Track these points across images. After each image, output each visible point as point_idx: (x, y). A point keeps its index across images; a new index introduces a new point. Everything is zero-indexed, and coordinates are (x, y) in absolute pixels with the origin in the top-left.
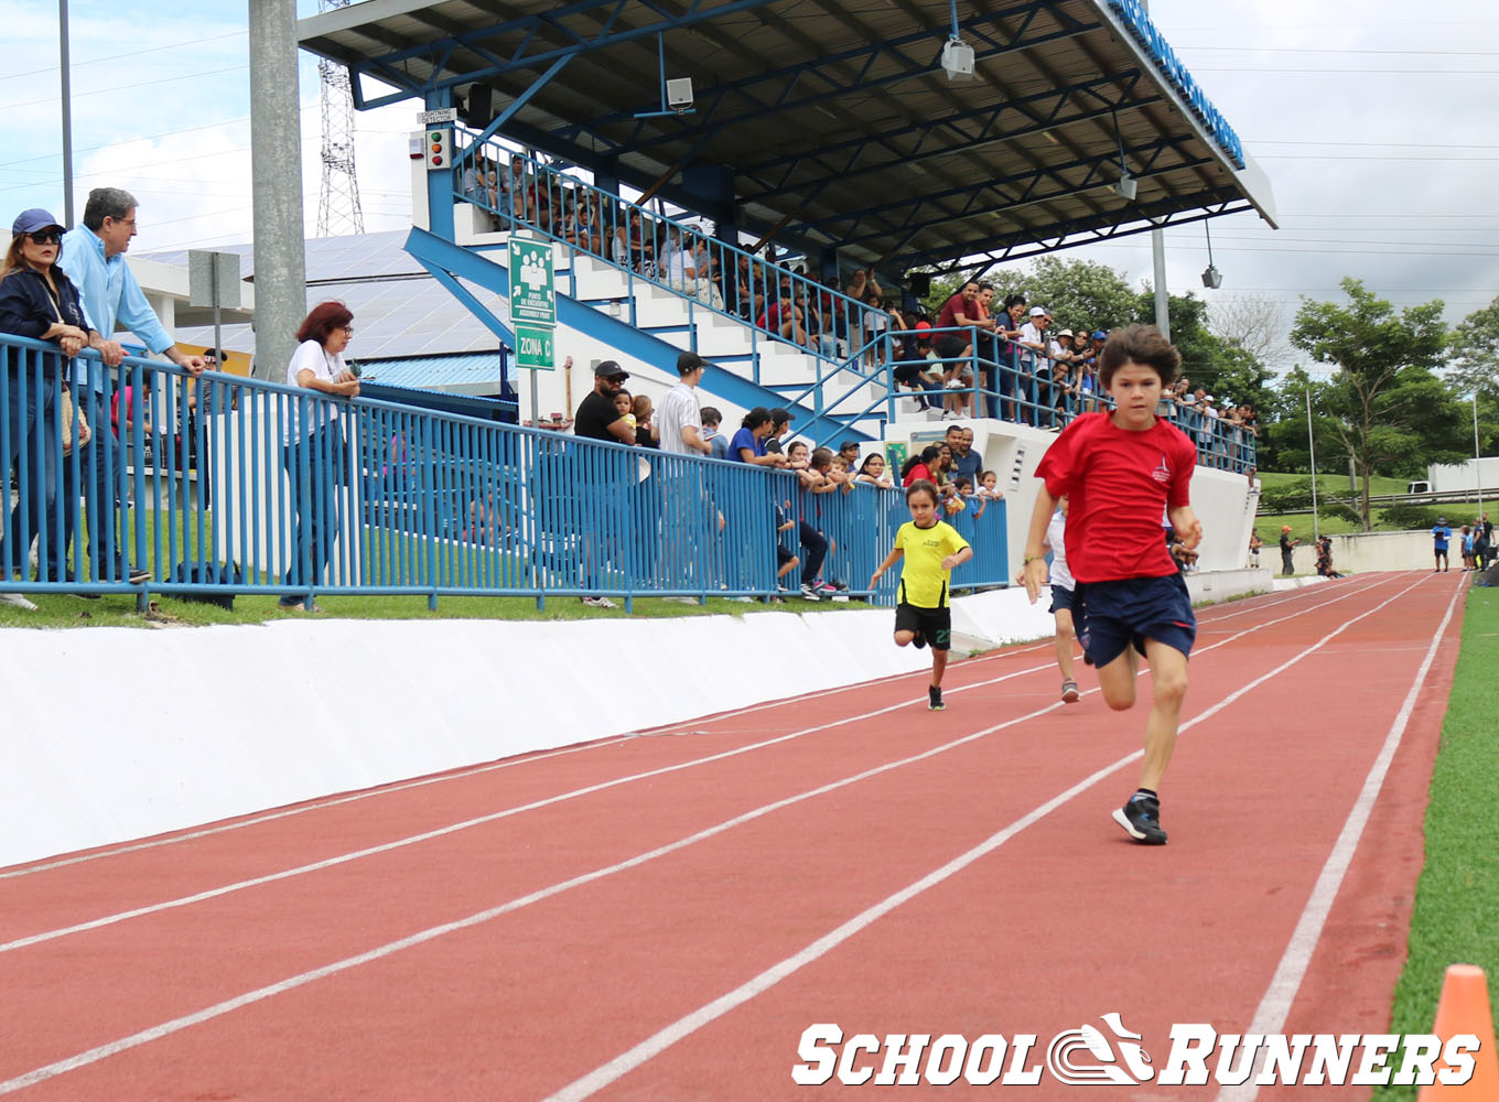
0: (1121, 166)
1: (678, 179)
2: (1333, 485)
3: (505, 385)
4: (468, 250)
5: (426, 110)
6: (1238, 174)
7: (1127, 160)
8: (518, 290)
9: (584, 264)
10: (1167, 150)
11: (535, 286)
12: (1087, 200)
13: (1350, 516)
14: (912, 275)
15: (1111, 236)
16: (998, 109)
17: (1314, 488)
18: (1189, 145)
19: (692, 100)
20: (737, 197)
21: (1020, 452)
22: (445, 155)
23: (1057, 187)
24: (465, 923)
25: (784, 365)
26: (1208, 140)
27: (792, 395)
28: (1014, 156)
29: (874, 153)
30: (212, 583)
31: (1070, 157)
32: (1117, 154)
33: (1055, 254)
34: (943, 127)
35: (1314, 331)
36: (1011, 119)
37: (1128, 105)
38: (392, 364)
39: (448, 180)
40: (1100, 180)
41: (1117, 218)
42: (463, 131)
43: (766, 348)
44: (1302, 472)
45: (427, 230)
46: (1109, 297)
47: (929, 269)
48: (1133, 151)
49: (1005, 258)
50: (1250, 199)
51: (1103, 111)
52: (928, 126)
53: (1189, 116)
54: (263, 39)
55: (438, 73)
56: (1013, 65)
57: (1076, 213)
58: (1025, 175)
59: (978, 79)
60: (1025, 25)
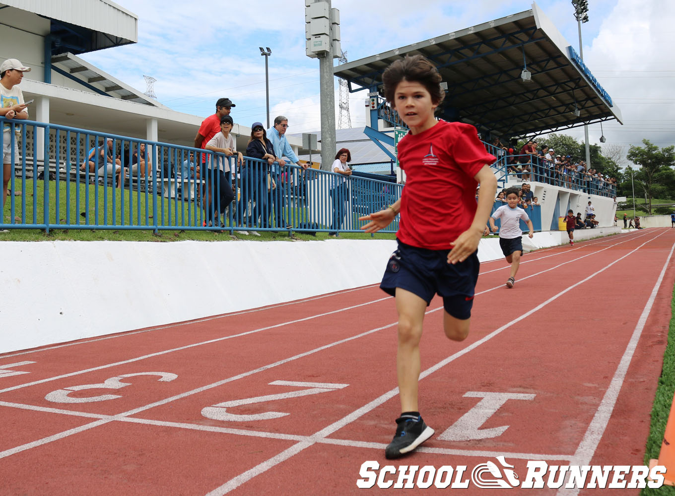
0: (575, 106)
1: (443, 112)
2: (639, 201)
3: (392, 171)
4: (382, 133)
5: (370, 92)
6: (611, 108)
7: (577, 104)
10: (589, 102)
12: (565, 116)
13: (645, 211)
14: (512, 139)
15: (572, 127)
16: (538, 90)
17: (634, 202)
18: (596, 100)
19: (447, 89)
20: (460, 117)
21: (545, 192)
22: (375, 105)
23: (556, 113)
24: (384, 328)
26: (601, 98)
28: (543, 104)
29: (501, 103)
30: (310, 228)
31: (559, 104)
32: (574, 103)
33: (555, 133)
34: (522, 96)
35: (634, 155)
36: (542, 93)
37: (577, 89)
38: (360, 166)
39: (376, 113)
40: (569, 111)
41: (574, 122)
42: (381, 98)
44: (630, 198)
45: (370, 126)
46: (572, 145)
47: (517, 137)
48: (579, 102)
49: (540, 134)
50: (614, 116)
51: (570, 90)
52: (517, 95)
53: (596, 91)
54: (324, 73)
55: (373, 81)
56: (542, 77)
57: (561, 120)
58: (546, 109)
59: (532, 81)
60: (546, 65)
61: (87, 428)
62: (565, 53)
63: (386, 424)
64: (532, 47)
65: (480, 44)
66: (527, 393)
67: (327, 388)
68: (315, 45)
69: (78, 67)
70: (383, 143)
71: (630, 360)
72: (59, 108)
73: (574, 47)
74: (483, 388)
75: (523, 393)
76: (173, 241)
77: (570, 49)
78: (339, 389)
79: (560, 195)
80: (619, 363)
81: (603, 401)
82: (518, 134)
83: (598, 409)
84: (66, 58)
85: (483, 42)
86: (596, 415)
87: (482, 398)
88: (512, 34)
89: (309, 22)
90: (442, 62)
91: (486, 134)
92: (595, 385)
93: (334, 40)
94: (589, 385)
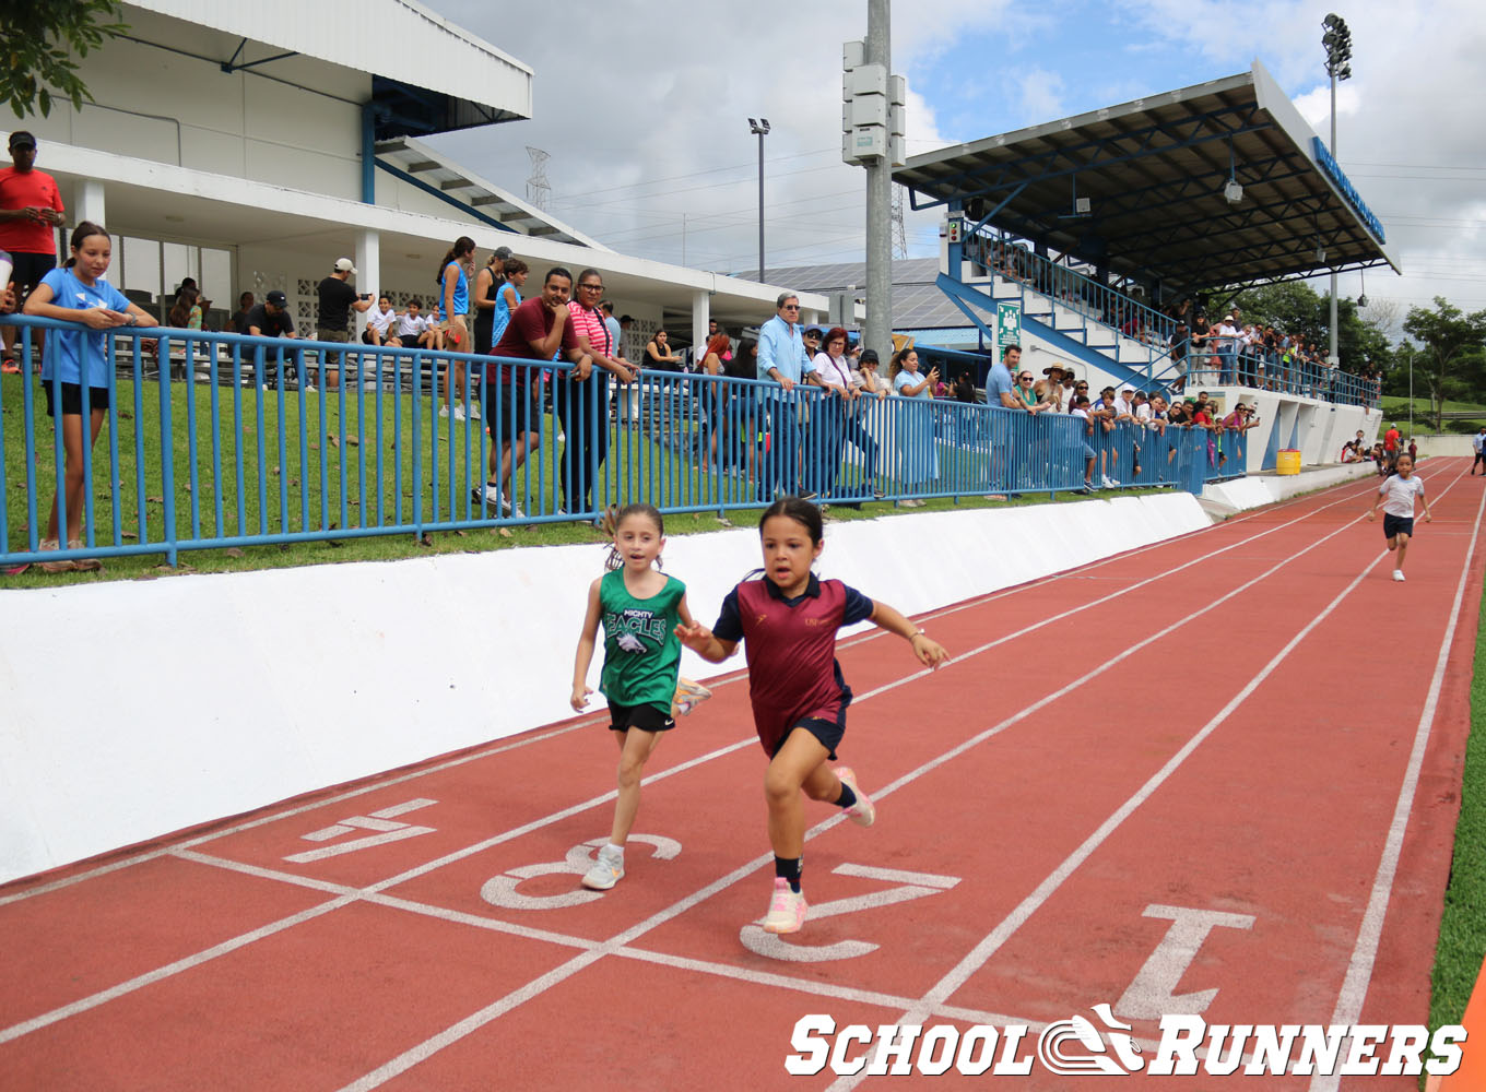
0: (1317, 241)
1: (1078, 245)
2: (1421, 405)
3: (981, 345)
4: (969, 286)
5: (950, 210)
6: (1382, 247)
7: (1320, 237)
8: (1002, 330)
9: (1029, 295)
10: (1343, 233)
11: (1010, 328)
12: (1298, 258)
13: (1430, 425)
14: (1200, 293)
15: (1309, 276)
16: (1252, 210)
17: (1411, 409)
18: (1355, 231)
19: (1089, 210)
20: (1109, 254)
22: (958, 235)
23: (1283, 252)
25: (1131, 352)
26: (1366, 228)
27: (1137, 369)
28: (1259, 235)
29: (1184, 232)
31: (1289, 235)
32: (1315, 234)
34: (1222, 220)
35: (1416, 323)
36: (1259, 216)
37: (1325, 211)
39: (958, 250)
40: (1305, 248)
41: (1313, 266)
42: (968, 222)
43: (1123, 342)
44: (1405, 398)
45: (947, 274)
46: (1306, 298)
47: (1207, 291)
48: (1324, 233)
49: (1251, 286)
50: (1386, 259)
51: (1310, 214)
52: (1214, 219)
53: (1357, 217)
54: (874, 193)
55: (955, 191)
56: (1263, 190)
57: (1290, 264)
58: (1265, 245)
59: (1243, 199)
60: (1270, 169)
61: (571, 972)
62: (1307, 150)
63: (1031, 976)
64: (1249, 140)
65: (1151, 130)
66: (1241, 912)
67: (926, 886)
68: (859, 145)
69: (423, 161)
70: (967, 303)
71: (1402, 840)
72: (396, 249)
73: (1321, 139)
74: (1173, 896)
75: (1235, 911)
77: (1316, 141)
78: (946, 889)
79: (1283, 407)
80: (1383, 848)
81: (1359, 940)
82: (1209, 284)
83: (1352, 959)
84: (402, 147)
85: (1158, 128)
86: (1349, 972)
87: (1173, 921)
88: (1212, 115)
89: (851, 101)
90: (1083, 160)
91: (1153, 286)
92: (1347, 900)
93: (893, 134)
94: (1337, 898)
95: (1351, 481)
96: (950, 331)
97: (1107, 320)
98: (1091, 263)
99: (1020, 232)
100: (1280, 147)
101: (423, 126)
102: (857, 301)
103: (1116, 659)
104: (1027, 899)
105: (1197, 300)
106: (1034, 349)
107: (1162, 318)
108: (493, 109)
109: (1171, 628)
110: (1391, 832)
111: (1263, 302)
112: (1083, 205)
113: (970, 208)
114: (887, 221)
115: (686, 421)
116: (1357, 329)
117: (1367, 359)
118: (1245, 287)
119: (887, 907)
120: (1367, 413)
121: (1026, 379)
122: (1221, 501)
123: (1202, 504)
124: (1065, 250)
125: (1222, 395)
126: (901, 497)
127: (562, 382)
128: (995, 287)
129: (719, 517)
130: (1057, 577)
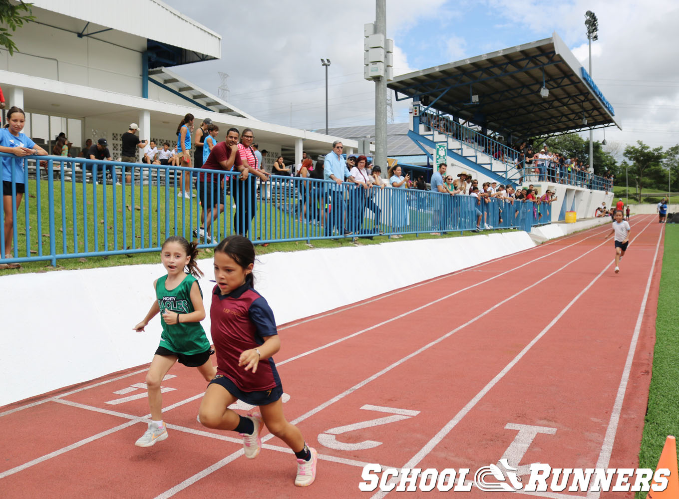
0: (583, 115)
1: (473, 117)
2: (632, 190)
4: (423, 136)
5: (414, 101)
6: (612, 117)
7: (585, 113)
8: (438, 156)
9: (450, 140)
10: (595, 111)
11: (442, 155)
12: (575, 123)
13: (636, 199)
14: (529, 139)
15: (580, 131)
16: (553, 101)
17: (627, 192)
18: (601, 110)
19: (478, 101)
20: (487, 121)
22: (418, 113)
23: (567, 120)
25: (498, 166)
26: (605, 109)
27: (500, 174)
28: (556, 112)
29: (522, 111)
30: (369, 234)
31: (570, 112)
32: (582, 112)
34: (539, 105)
35: (629, 153)
36: (556, 103)
37: (587, 101)
39: (417, 120)
40: (578, 118)
41: (581, 126)
42: (422, 107)
43: (494, 162)
44: (624, 187)
45: (413, 130)
46: (578, 141)
47: (533, 138)
48: (587, 111)
49: (553, 136)
50: (615, 123)
51: (580, 102)
52: (536, 105)
53: (601, 104)
54: (379, 94)
55: (416, 92)
56: (558, 91)
57: (571, 126)
58: (559, 116)
59: (549, 95)
60: (561, 82)
61: (239, 455)
62: (578, 73)
63: (453, 457)
64: (551, 69)
65: (507, 64)
66: (550, 427)
67: (404, 415)
69: (170, 78)
70: (422, 144)
71: (624, 392)
72: (158, 119)
73: (585, 68)
74: (518, 419)
75: (547, 426)
76: (264, 254)
77: (582, 69)
78: (413, 416)
79: (568, 191)
80: (616, 396)
81: (605, 439)
82: (534, 135)
83: (602, 448)
84: (161, 72)
85: (509, 63)
86: (600, 454)
87: (519, 431)
88: (535, 57)
89: (368, 51)
90: (475, 78)
91: (508, 136)
92: (599, 420)
93: (387, 66)
94: (595, 420)
95: (600, 225)
96: (414, 156)
97: (487, 151)
98: (479, 125)
99: (446, 111)
100: (566, 72)
101: (171, 63)
102: (371, 143)
103: (492, 309)
104: (451, 421)
105: (528, 142)
106: (453, 165)
107: (512, 151)
108: (203, 55)
109: (517, 294)
110: (619, 389)
111: (559, 143)
112: (475, 99)
113: (423, 100)
114: (385, 106)
115: (292, 199)
116: (602, 155)
117: (606, 169)
118: (550, 136)
119: (386, 425)
120: (607, 194)
121: (449, 179)
122: (539, 235)
123: (531, 237)
124: (467, 119)
125: (540, 186)
126: (392, 234)
127: (234, 181)
128: (435, 136)
129: (307, 243)
130: (464, 271)
